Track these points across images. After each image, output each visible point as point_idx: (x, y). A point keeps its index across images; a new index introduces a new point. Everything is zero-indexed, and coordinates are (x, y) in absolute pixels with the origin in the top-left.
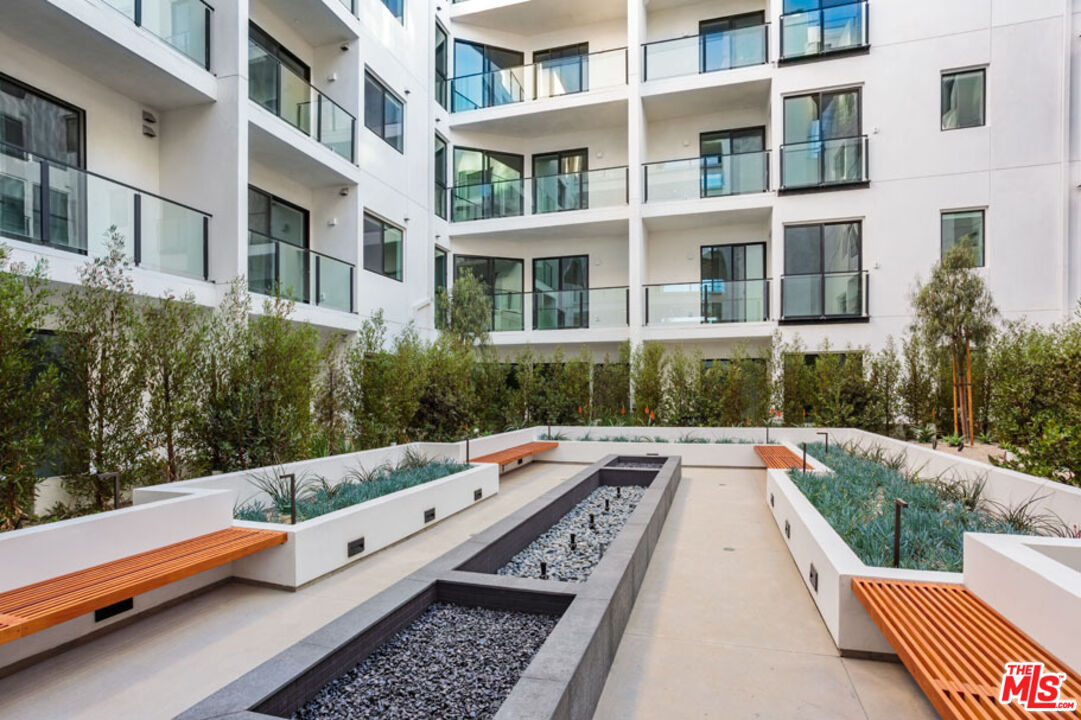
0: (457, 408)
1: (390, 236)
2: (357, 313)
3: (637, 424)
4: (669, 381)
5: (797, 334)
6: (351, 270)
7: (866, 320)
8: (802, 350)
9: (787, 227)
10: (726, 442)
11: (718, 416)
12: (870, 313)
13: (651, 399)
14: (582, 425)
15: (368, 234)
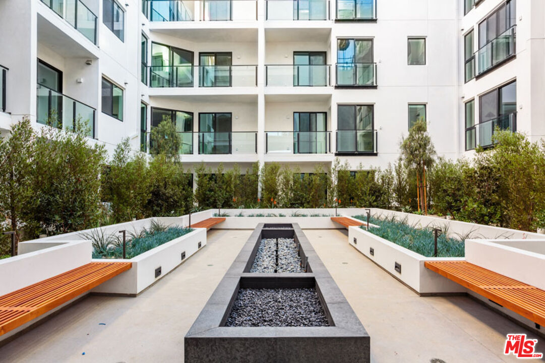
0: (173, 198)
1: (116, 92)
2: (97, 139)
3: (266, 207)
4: (281, 184)
5: (347, 160)
6: (94, 111)
7: (376, 155)
8: (349, 169)
9: (339, 105)
10: (316, 216)
11: (308, 203)
12: (378, 152)
13: (273, 194)
14: (235, 208)
15: (104, 90)
